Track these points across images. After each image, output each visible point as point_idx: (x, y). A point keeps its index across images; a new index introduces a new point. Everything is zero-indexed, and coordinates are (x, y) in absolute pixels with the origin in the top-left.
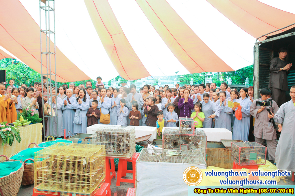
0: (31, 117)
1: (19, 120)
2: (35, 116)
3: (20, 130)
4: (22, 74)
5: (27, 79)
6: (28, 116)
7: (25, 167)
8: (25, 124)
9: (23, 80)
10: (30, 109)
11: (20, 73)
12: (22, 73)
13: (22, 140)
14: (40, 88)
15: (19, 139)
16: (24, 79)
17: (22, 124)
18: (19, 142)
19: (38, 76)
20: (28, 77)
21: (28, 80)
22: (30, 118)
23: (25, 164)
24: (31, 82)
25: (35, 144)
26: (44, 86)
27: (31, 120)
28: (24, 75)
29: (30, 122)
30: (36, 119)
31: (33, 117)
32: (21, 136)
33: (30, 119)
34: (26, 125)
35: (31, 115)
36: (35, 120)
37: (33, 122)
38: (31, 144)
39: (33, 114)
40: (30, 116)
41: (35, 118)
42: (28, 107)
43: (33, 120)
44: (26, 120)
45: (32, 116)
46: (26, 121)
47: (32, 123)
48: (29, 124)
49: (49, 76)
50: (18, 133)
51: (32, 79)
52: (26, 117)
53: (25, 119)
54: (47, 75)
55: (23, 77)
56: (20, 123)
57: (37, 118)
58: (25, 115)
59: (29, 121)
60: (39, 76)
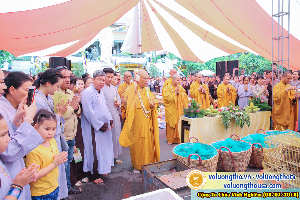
0: (261, 104)
1: (250, 106)
2: (265, 104)
3: (250, 115)
4: (251, 63)
5: (256, 67)
6: (258, 104)
7: (253, 150)
8: (254, 110)
9: (253, 69)
10: (260, 96)
11: (250, 62)
12: (251, 62)
13: (251, 125)
14: (270, 75)
15: (248, 123)
16: (253, 68)
17: (252, 110)
18: (249, 127)
19: (267, 64)
20: (258, 65)
21: (257, 68)
22: (259, 105)
23: (253, 147)
24: (260, 70)
25: (263, 130)
26: (274, 73)
27: (261, 107)
28: (254, 64)
29: (260, 109)
30: (265, 107)
31: (262, 105)
32: (251, 121)
33: (259, 106)
34: (255, 112)
35: (261, 103)
36: (264, 108)
37: (263, 109)
38: (259, 130)
39: (262, 101)
40: (259, 103)
41: (264, 105)
42: (258, 94)
43: (262, 107)
44: (256, 107)
45: (262, 103)
46: (256, 108)
47: (261, 110)
48: (258, 111)
49: (280, 62)
50: (248, 118)
51: (261, 68)
52: (256, 104)
53: (255, 105)
54: (279, 62)
55: (252, 66)
56: (250, 109)
57: (266, 106)
58: (255, 102)
59: (258, 107)
60: (268, 64)
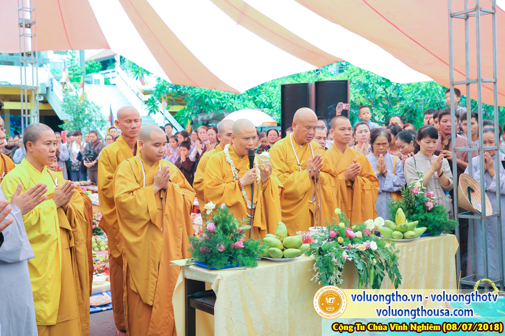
0: (427, 214)
1: (394, 221)
2: (438, 212)
3: (398, 251)
4: (380, 89)
5: (393, 101)
6: (418, 212)
8: (409, 233)
9: (385, 106)
10: (423, 190)
11: (377, 85)
12: (380, 85)
13: (403, 281)
15: (395, 277)
16: (386, 102)
17: (403, 233)
18: (396, 287)
19: (425, 90)
20: (398, 95)
21: (396, 104)
22: (423, 217)
24: (406, 110)
27: (426, 223)
28: (387, 90)
29: (424, 229)
30: (439, 222)
31: (430, 216)
32: (402, 269)
33: (422, 220)
34: (413, 238)
35: (426, 209)
36: (438, 225)
37: (433, 230)
39: (430, 205)
40: (422, 211)
41: (437, 218)
42: (418, 184)
43: (430, 222)
44: (412, 223)
45: (429, 212)
46: (414, 228)
47: (427, 234)
48: (421, 236)
50: (394, 258)
51: (408, 102)
52: (412, 214)
53: (409, 218)
54: (467, 85)
55: (384, 96)
56: (395, 230)
57: (442, 219)
58: (409, 208)
59: (419, 225)
60: (427, 90)
